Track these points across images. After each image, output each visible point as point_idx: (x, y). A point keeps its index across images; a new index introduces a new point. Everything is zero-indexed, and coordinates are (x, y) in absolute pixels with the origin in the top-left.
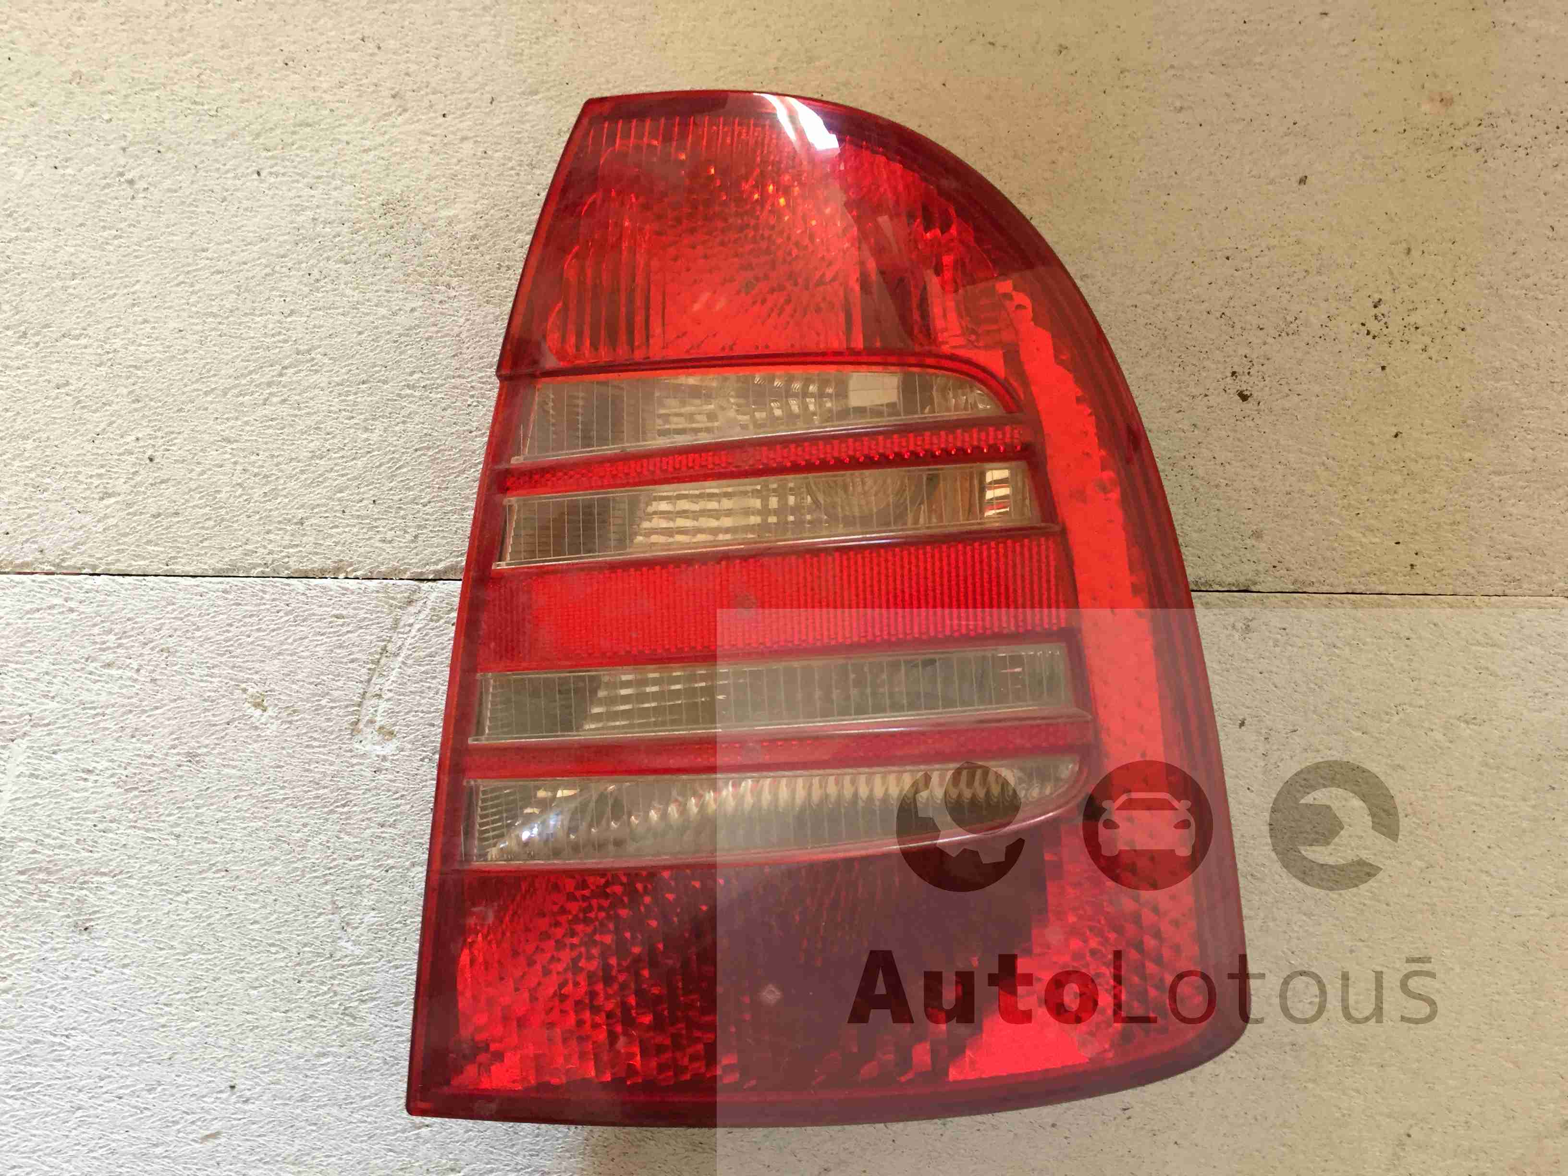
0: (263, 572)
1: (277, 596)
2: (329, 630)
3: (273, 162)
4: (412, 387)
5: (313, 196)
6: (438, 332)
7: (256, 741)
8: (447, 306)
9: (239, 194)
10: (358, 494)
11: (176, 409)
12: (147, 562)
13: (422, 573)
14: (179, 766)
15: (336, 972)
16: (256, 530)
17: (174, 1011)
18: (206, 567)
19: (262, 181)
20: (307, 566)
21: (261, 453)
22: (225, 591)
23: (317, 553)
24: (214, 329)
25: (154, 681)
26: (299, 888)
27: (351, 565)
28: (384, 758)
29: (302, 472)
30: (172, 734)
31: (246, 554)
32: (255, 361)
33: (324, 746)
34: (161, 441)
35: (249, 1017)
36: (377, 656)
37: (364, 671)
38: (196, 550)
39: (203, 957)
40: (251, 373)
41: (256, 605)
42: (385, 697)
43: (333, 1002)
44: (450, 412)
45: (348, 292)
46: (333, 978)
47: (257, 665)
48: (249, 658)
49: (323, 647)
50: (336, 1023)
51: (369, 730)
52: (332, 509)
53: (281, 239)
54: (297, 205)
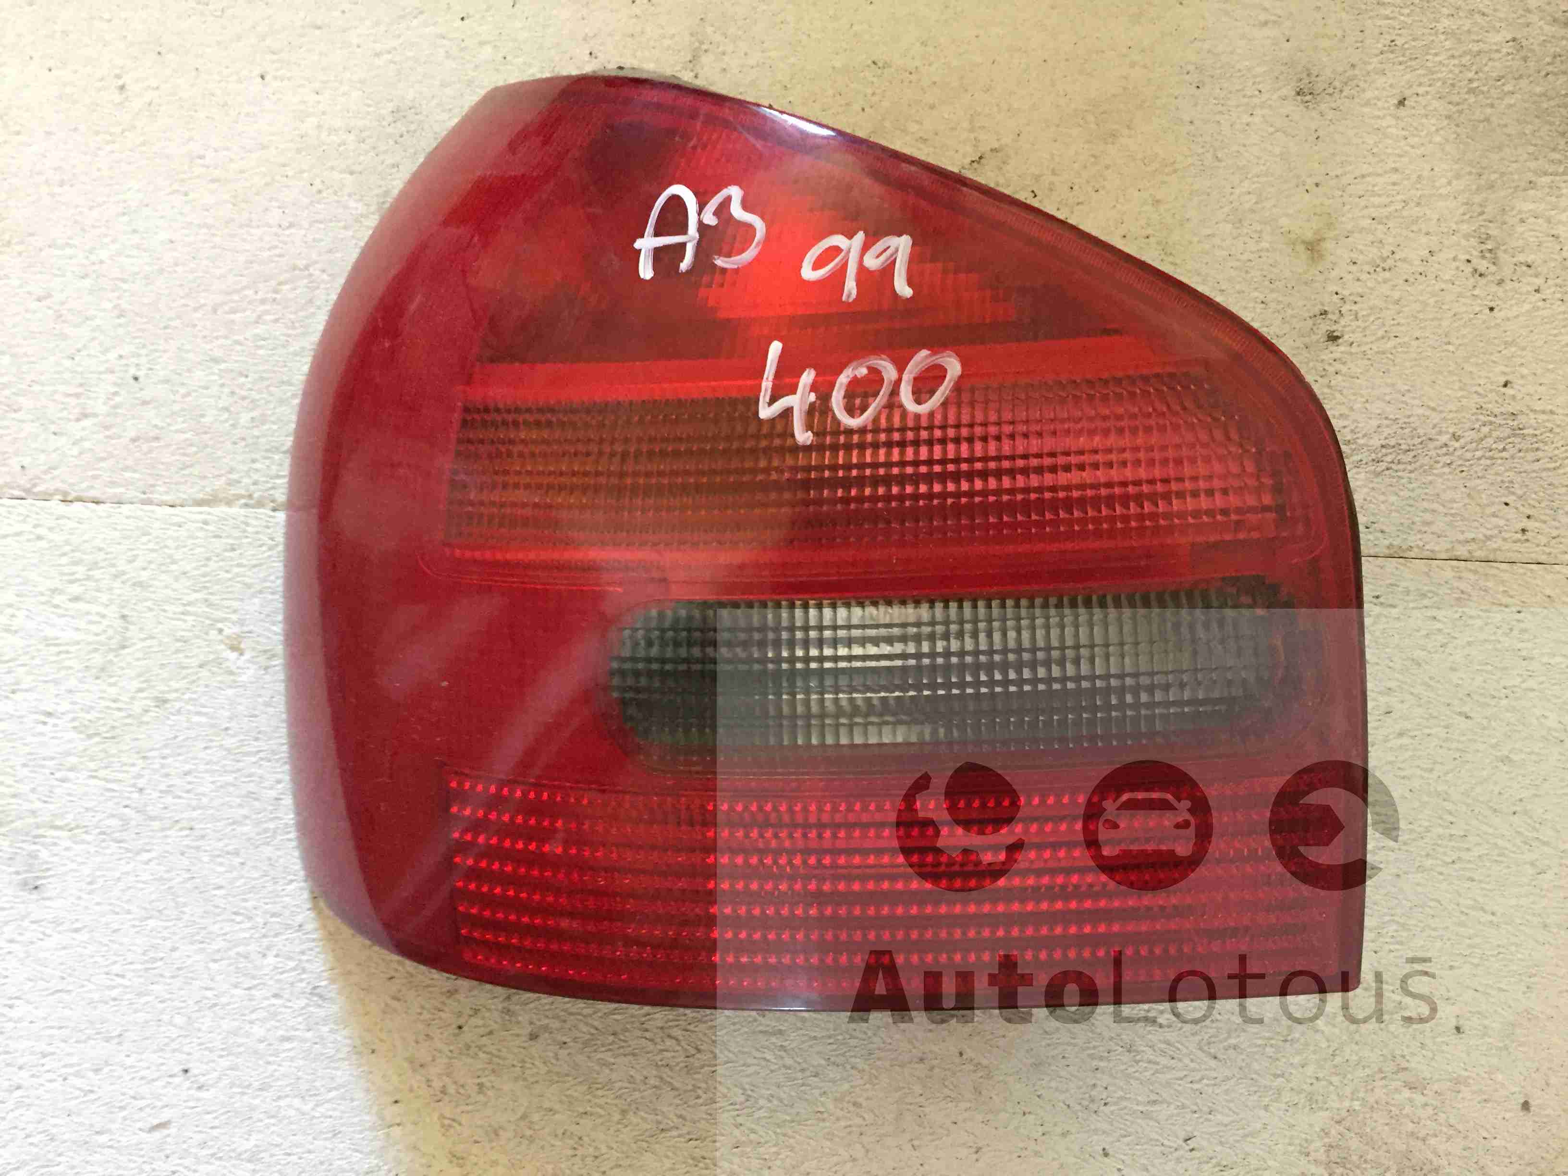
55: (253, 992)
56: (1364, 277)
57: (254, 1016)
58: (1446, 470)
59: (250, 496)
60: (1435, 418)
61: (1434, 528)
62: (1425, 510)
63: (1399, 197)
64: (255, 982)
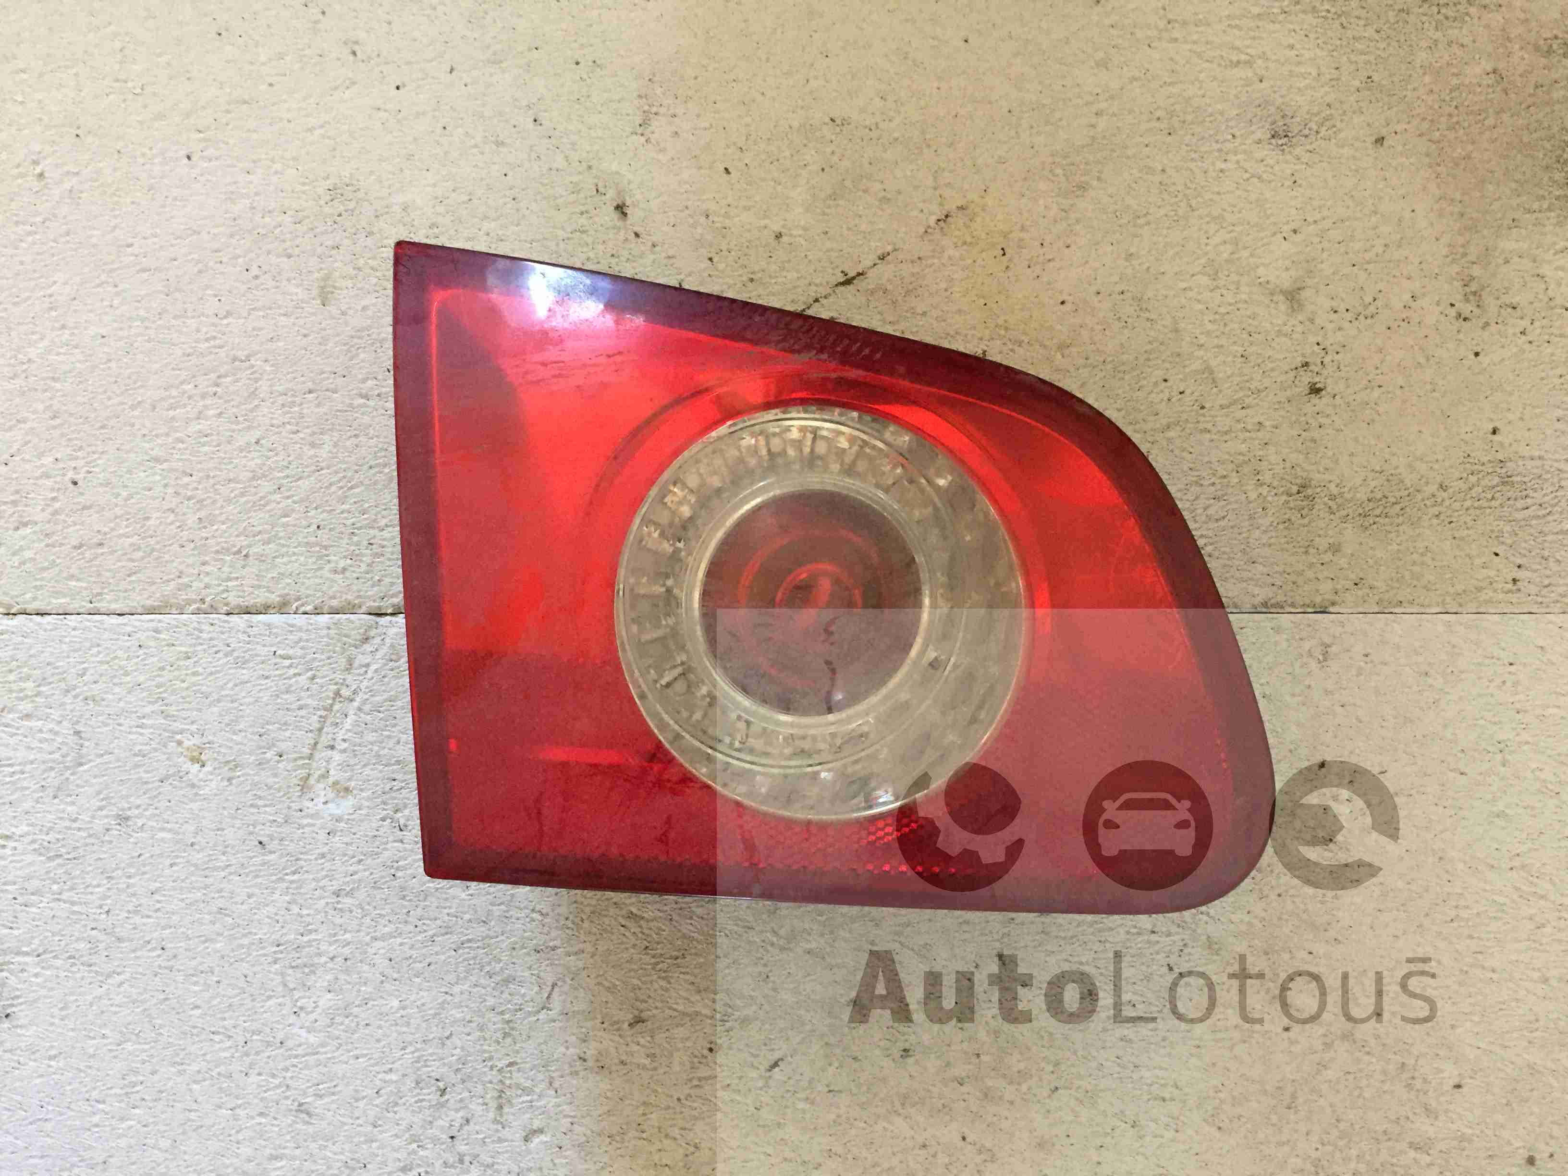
0: (198, 609)
1: (214, 635)
2: (273, 673)
3: (206, 145)
4: (366, 396)
5: (251, 182)
7: (192, 801)
9: (167, 181)
11: (99, 424)
13: (379, 608)
14: (108, 830)
15: (288, 1063)
16: (191, 562)
18: (135, 604)
19: (192, 167)
20: (250, 601)
21: (194, 473)
22: (157, 631)
23: (259, 587)
24: (142, 335)
26: (243, 967)
27: (298, 599)
28: (339, 820)
29: (242, 495)
30: (99, 793)
32: (187, 369)
33: (269, 806)
35: (192, 1115)
36: (330, 702)
37: (315, 718)
38: (123, 585)
39: (137, 1046)
40: (182, 383)
41: (191, 645)
42: (339, 748)
43: (286, 1098)
45: (291, 289)
46: (286, 1069)
47: (194, 714)
48: (186, 706)
49: (268, 693)
50: (290, 1122)
51: (321, 786)
53: (215, 230)
54: (233, 193)
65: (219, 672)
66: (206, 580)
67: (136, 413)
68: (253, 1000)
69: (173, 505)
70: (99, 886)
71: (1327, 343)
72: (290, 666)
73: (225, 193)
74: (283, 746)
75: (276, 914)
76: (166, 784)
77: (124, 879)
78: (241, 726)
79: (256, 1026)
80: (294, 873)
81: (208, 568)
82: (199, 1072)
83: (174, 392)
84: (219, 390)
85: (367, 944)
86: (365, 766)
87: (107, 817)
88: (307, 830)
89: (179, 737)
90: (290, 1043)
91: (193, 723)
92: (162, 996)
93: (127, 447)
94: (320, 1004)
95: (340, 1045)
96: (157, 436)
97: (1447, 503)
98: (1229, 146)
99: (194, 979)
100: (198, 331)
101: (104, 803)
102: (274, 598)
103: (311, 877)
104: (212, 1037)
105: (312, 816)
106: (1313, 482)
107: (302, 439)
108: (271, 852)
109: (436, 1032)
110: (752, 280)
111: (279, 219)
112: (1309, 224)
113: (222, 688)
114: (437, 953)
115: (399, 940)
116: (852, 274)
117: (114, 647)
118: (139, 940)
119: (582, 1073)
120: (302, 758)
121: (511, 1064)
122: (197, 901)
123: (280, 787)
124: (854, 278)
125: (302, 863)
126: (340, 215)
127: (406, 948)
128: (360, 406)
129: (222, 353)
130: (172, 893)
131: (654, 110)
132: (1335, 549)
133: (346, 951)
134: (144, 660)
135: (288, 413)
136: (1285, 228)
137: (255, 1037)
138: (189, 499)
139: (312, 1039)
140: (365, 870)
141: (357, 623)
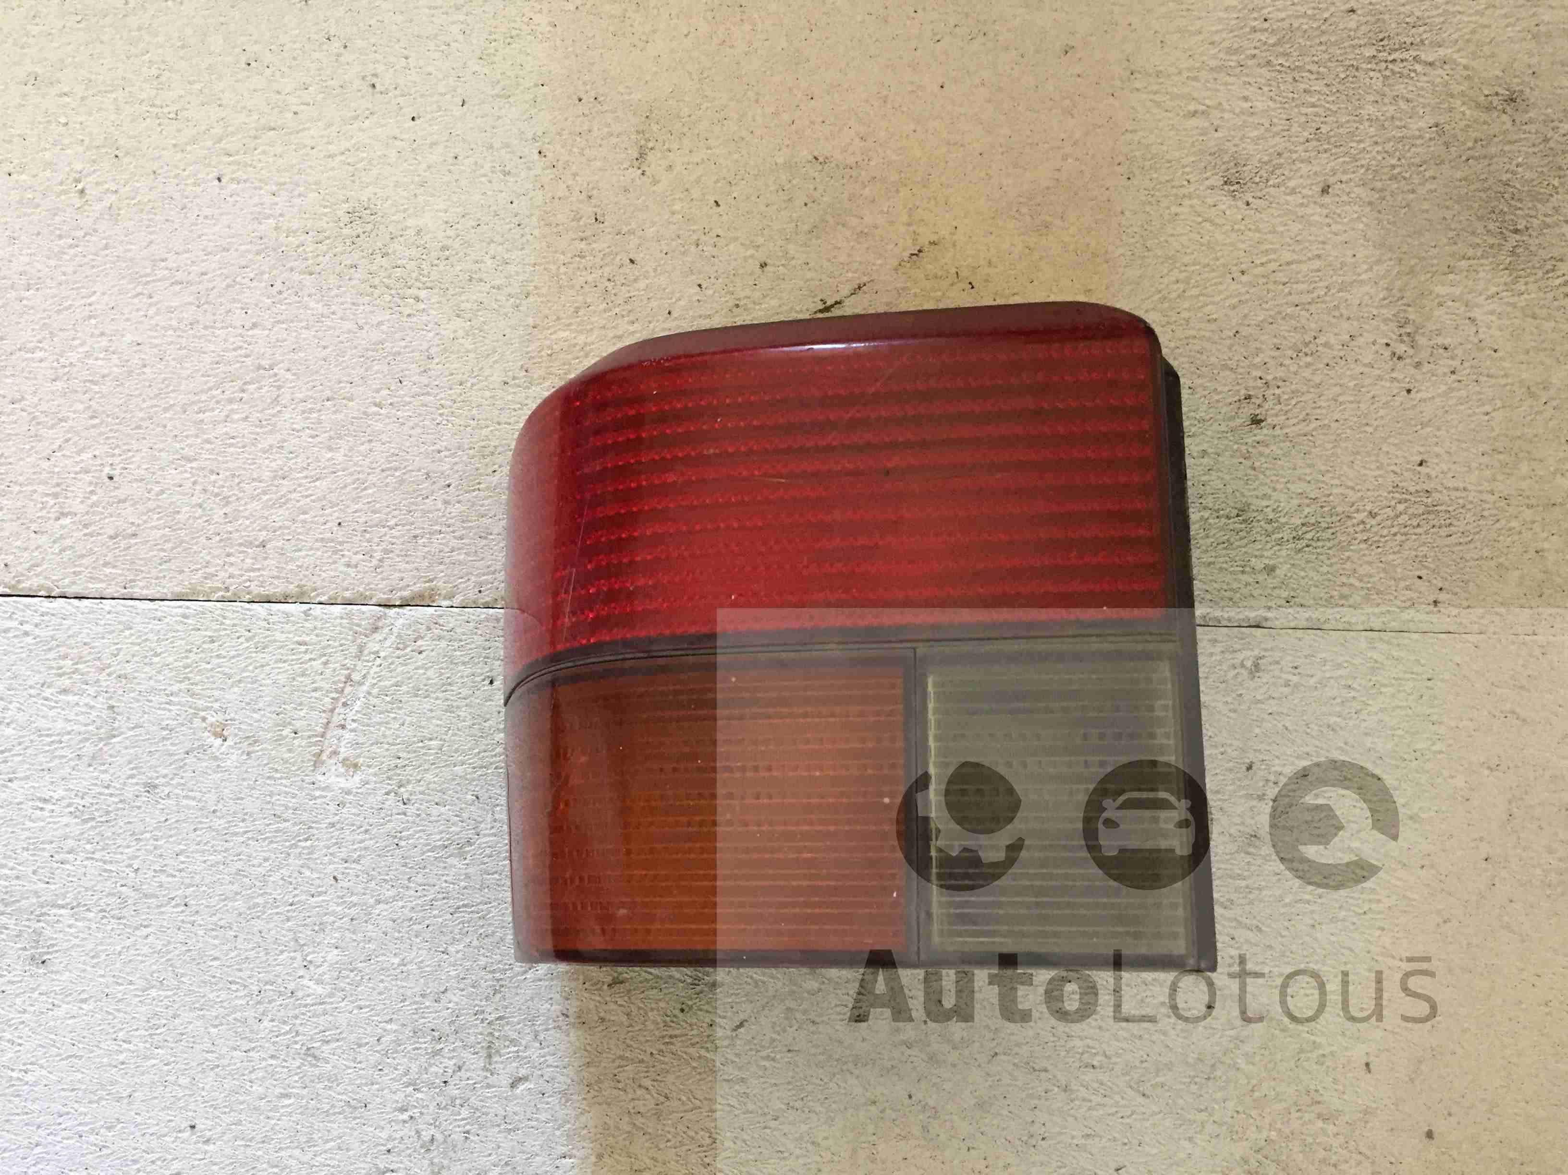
0: (223, 596)
1: (238, 621)
2: (291, 658)
3: (235, 168)
4: (379, 405)
5: (277, 204)
6: (405, 347)
7: (215, 772)
8: (414, 319)
9: (198, 201)
10: (322, 516)
11: (133, 426)
12: (103, 585)
13: (389, 599)
14: (137, 796)
15: (297, 1011)
16: (216, 553)
17: (131, 1047)
18: (165, 591)
19: (221, 188)
20: (269, 591)
21: (221, 472)
22: (185, 616)
23: (278, 577)
24: (172, 343)
25: (111, 707)
26: (259, 924)
27: (314, 590)
28: (348, 793)
29: (265, 493)
30: (130, 763)
31: (206, 578)
32: (215, 376)
33: (285, 778)
34: (117, 460)
35: (210, 1056)
36: (341, 685)
37: (327, 700)
38: (154, 573)
39: (161, 993)
40: (210, 389)
42: (349, 727)
43: (296, 1043)
44: (419, 430)
45: (312, 304)
46: (296, 1017)
47: (216, 693)
48: (209, 686)
49: (285, 675)
50: (298, 1064)
51: (332, 761)
52: (295, 531)
53: (243, 248)
54: (260, 213)
55: (251, 1054)
56: (1287, 362)
57: (253, 1076)
58: (1363, 546)
59: (227, 589)
60: (1352, 496)
61: (1351, 601)
62: (1344, 584)
63: (1321, 284)
64: (253, 1045)
65: (239, 655)
66: (231, 570)
67: (168, 415)
68: (267, 954)
69: (200, 501)
70: (128, 847)
71: (1269, 377)
72: (306, 652)
73: (252, 213)
74: (298, 725)
75: (290, 877)
76: (191, 755)
77: (152, 842)
78: (261, 705)
79: (271, 977)
80: (306, 840)
81: (232, 559)
82: (217, 1017)
83: (204, 398)
84: (244, 395)
85: (372, 906)
86: (372, 744)
87: (137, 784)
88: (319, 801)
89: (203, 714)
90: (300, 994)
91: (216, 701)
92: (184, 948)
93: (161, 446)
94: (328, 959)
95: (346, 996)
96: (187, 437)
97: (1374, 530)
98: (1184, 191)
99: (214, 933)
100: (226, 341)
101: (134, 772)
102: (292, 588)
103: (322, 844)
104: (229, 986)
105: (323, 789)
106: (1252, 507)
107: (321, 443)
108: (285, 821)
109: (434, 987)
110: (737, 306)
111: (302, 238)
112: (1257, 266)
113: (243, 671)
114: (435, 917)
115: (400, 904)
116: (829, 303)
117: (146, 630)
118: (164, 896)
119: (564, 1028)
120: (316, 736)
121: (500, 1018)
122: (218, 863)
123: (295, 762)
124: (832, 306)
125: (314, 831)
126: (358, 236)
127: (406, 911)
128: (375, 414)
129: (249, 361)
130: (195, 855)
131: (650, 145)
132: (1270, 570)
133: (353, 912)
134: (172, 642)
135: (307, 418)
136: (1235, 268)
137: (268, 987)
138: (217, 495)
139: (320, 990)
140: (371, 839)
141: (368, 615)
